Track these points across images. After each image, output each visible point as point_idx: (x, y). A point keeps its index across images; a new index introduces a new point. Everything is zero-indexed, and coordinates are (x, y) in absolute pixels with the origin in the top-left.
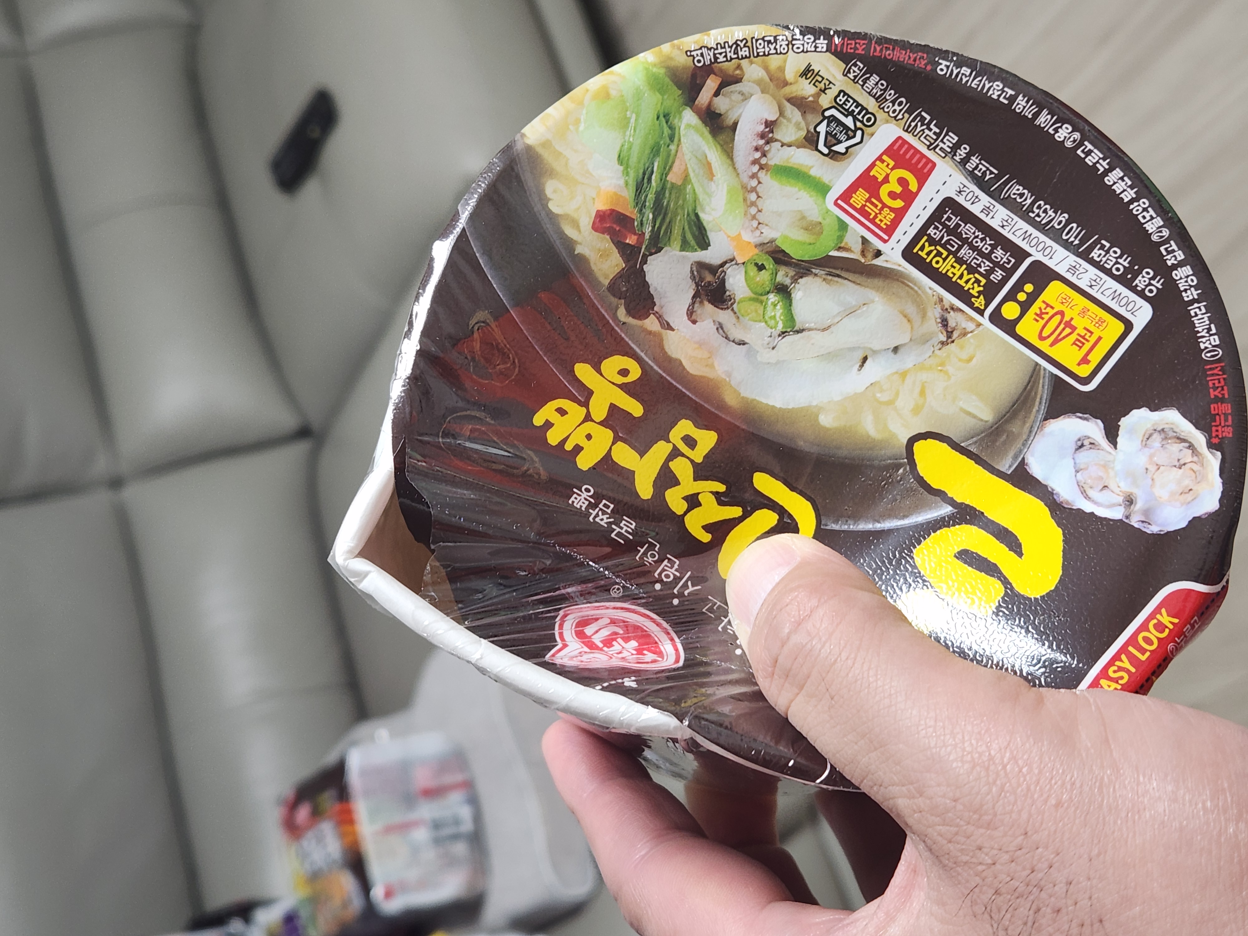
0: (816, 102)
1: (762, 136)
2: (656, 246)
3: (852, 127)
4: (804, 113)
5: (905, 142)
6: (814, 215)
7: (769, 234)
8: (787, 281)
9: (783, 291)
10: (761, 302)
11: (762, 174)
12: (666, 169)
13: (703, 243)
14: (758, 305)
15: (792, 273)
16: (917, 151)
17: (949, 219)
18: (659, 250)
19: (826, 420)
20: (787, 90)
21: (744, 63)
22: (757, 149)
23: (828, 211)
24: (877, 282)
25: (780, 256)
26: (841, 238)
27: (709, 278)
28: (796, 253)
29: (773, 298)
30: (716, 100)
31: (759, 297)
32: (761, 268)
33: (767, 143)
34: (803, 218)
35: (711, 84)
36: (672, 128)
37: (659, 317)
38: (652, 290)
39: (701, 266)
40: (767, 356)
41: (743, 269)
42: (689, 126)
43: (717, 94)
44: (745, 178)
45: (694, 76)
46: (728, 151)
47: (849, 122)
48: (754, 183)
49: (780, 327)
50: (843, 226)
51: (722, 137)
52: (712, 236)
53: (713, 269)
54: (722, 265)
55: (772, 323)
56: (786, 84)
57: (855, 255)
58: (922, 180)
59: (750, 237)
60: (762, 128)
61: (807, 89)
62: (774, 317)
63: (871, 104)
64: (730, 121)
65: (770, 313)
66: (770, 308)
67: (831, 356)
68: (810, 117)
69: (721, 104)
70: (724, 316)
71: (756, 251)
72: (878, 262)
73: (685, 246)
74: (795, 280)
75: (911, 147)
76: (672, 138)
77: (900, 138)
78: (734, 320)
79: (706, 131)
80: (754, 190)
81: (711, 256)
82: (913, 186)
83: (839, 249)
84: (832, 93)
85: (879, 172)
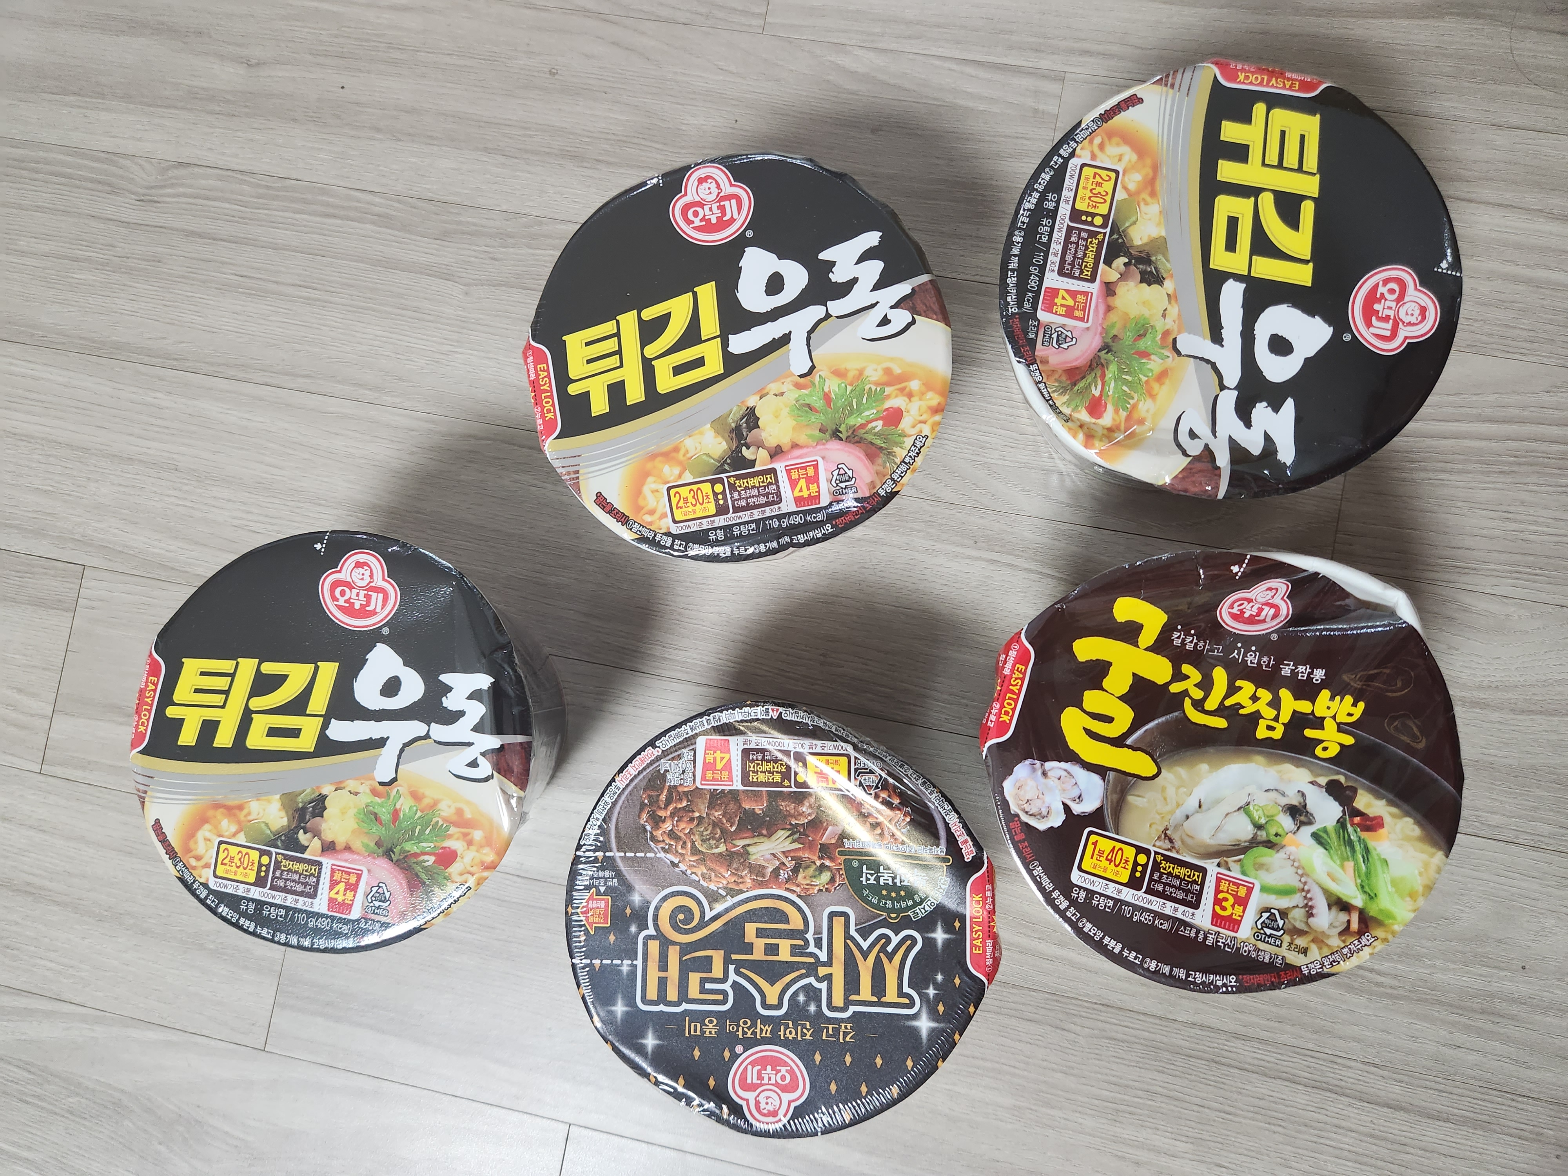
0: (1292, 936)
1: (1311, 907)
2: (1341, 823)
3: (1265, 929)
4: (1295, 927)
5: (1233, 931)
6: (1262, 874)
7: (1282, 854)
8: (1259, 833)
9: (1259, 827)
10: (1268, 817)
11: (1301, 886)
12: (1357, 869)
13: (1315, 836)
14: (1269, 814)
15: (1259, 838)
16: (1224, 928)
17: (1192, 898)
18: (1338, 822)
19: (1204, 767)
20: (1310, 938)
21: (1342, 945)
22: (1311, 899)
23: (1256, 878)
24: (1212, 850)
25: (1269, 845)
26: (1242, 866)
27: (1303, 818)
28: (1262, 850)
29: (1263, 821)
30: (1348, 918)
31: (1271, 819)
32: (1277, 835)
33: (1307, 904)
34: (1267, 870)
35: (1355, 926)
36: (1365, 892)
37: (1320, 786)
38: (1331, 798)
39: (1310, 823)
40: (1252, 789)
41: (1287, 830)
42: (1356, 898)
43: (1349, 922)
44: (1310, 881)
45: (1367, 927)
46: (1327, 893)
47: (1268, 931)
48: (1303, 880)
49: (1251, 807)
50: (1244, 873)
51: (1333, 899)
52: (1312, 842)
53: (1303, 823)
54: (1298, 829)
55: (1256, 808)
56: (1313, 941)
57: (1230, 860)
58: (1215, 914)
59: (1290, 849)
60: (1314, 911)
61: (1301, 942)
62: (1257, 811)
63: (1261, 945)
64: (1334, 909)
65: (1260, 812)
66: (1262, 815)
67: (1218, 802)
68: (1290, 927)
69: (1343, 917)
70: (1284, 801)
71: (1284, 843)
72: (1217, 861)
73: (1325, 830)
74: (1255, 834)
75: (1228, 929)
76: (1362, 887)
77: (1237, 932)
78: (1278, 801)
79: (1345, 899)
80: (1302, 876)
81: (1307, 831)
82: (1217, 908)
83: (1240, 860)
84: (1285, 945)
85: (1238, 909)
